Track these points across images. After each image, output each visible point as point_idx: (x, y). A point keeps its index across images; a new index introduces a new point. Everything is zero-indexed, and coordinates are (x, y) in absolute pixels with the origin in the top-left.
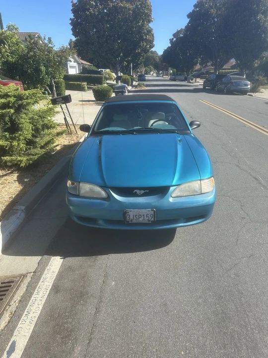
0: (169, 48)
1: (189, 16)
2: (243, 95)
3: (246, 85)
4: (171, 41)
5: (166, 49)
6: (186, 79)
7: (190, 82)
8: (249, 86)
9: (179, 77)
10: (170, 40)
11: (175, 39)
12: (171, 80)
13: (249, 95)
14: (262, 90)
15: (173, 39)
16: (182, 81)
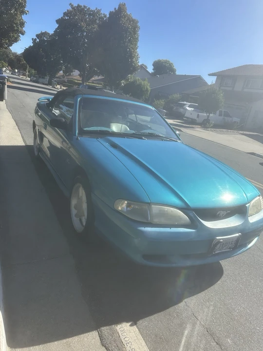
0: (30, 47)
1: (58, 21)
4: (34, 41)
5: (27, 47)
6: (50, 83)
7: (55, 88)
9: (41, 80)
10: (33, 39)
11: (38, 40)
12: (31, 81)
15: (35, 39)
16: (44, 84)
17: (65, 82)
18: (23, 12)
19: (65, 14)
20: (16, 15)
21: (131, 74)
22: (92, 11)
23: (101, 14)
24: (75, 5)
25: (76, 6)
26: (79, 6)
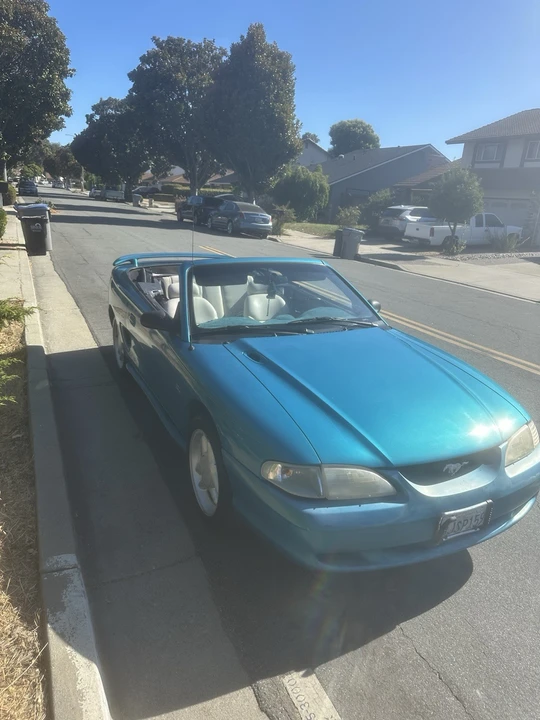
0: (84, 132)
1: (132, 76)
2: (261, 238)
3: (266, 221)
4: (89, 118)
5: (78, 133)
6: (128, 198)
7: (139, 206)
8: (270, 224)
9: (111, 194)
10: (87, 116)
11: (98, 117)
12: (92, 197)
13: (270, 239)
14: (289, 231)
15: (92, 116)
16: (117, 201)
17: (158, 191)
18: (64, 74)
19: (144, 59)
20: (51, 81)
21: (287, 162)
22: (196, 46)
23: (216, 49)
24: (163, 38)
25: (166, 39)
26: (170, 40)
